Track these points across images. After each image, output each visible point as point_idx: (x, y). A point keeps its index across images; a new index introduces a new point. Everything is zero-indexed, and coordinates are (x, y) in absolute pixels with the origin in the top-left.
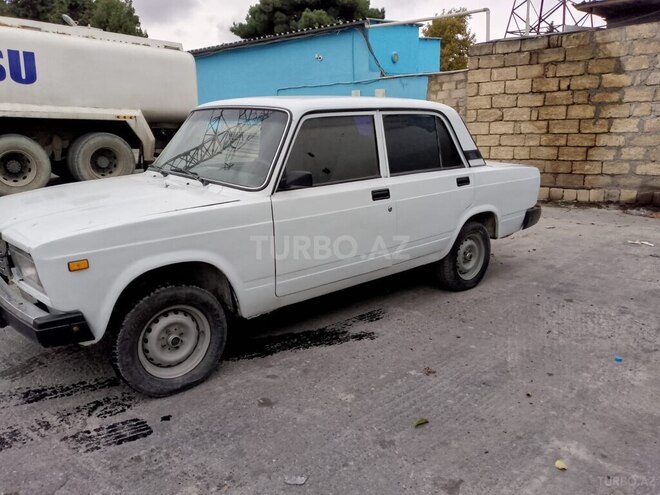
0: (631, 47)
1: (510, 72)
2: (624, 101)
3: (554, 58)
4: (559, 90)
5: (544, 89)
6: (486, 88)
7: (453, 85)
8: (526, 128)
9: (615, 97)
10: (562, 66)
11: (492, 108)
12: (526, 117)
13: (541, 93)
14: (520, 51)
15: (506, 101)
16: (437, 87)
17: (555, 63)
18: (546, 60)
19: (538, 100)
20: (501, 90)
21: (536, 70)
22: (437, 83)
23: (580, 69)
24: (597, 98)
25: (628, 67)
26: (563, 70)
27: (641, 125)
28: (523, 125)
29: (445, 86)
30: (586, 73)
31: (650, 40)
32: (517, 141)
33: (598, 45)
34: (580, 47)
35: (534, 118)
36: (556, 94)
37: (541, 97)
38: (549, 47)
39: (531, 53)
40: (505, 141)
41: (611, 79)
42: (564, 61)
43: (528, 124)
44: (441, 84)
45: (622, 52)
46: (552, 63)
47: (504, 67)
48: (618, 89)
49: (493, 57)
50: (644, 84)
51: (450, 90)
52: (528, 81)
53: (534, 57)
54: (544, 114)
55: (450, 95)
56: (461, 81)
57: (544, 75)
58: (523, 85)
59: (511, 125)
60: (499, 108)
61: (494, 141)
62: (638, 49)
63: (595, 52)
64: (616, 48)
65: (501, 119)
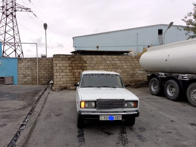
1: (64, 62)
2: (87, 68)
4: (75, 66)
5: (72, 66)
6: (58, 65)
7: (26, 62)
8: (68, 74)
9: (86, 68)
10: (75, 61)
11: (60, 69)
12: (68, 72)
13: (71, 66)
14: (66, 57)
15: (64, 68)
16: (21, 62)
17: (74, 61)
18: (72, 60)
19: (71, 68)
20: (62, 65)
21: (70, 62)
22: (21, 60)
23: (79, 62)
24: (82, 68)
25: (87, 63)
26: (76, 62)
28: (68, 73)
29: (23, 62)
30: (80, 63)
31: (90, 58)
32: (67, 77)
33: (82, 58)
34: (78, 58)
35: (70, 72)
36: (75, 67)
37: (71, 67)
38: (72, 57)
39: (69, 58)
40: (64, 77)
41: (84, 64)
47: (62, 60)
48: (86, 67)
49: (60, 58)
50: (90, 66)
53: (69, 59)
54: (72, 70)
55: (26, 64)
56: (29, 61)
57: (72, 63)
58: (68, 65)
59: (65, 73)
60: (62, 69)
61: (61, 77)
62: (88, 60)
63: (81, 59)
64: (85, 59)
65: (63, 72)
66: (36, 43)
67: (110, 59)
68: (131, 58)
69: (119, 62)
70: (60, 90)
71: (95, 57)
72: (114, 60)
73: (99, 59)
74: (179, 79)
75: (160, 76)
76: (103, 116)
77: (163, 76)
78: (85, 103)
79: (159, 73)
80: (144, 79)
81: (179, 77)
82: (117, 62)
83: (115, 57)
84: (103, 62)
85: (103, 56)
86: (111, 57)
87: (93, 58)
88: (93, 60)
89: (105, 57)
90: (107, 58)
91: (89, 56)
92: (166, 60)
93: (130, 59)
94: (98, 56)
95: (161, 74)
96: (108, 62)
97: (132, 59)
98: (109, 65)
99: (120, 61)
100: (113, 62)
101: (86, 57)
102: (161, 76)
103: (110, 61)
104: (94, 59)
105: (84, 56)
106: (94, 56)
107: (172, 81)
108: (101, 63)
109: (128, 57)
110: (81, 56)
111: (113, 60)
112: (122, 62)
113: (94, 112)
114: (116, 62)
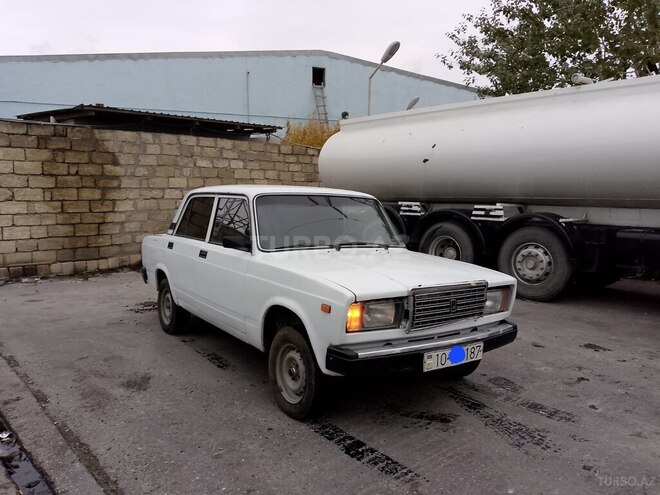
0: (121, 147)
1: (18, 153)
2: (122, 186)
3: (61, 146)
4: (69, 174)
5: (54, 172)
8: (40, 208)
9: (115, 183)
10: (69, 153)
12: (39, 198)
13: (52, 175)
14: (26, 134)
15: (16, 181)
17: (63, 150)
18: (54, 147)
19: (50, 183)
20: (9, 170)
21: (45, 155)
23: (85, 158)
24: (102, 183)
25: (122, 162)
26: (71, 157)
27: (135, 206)
28: (37, 205)
30: (91, 162)
31: (134, 144)
32: (32, 220)
33: (97, 140)
34: (84, 140)
35: (48, 198)
36: (66, 178)
37: (53, 180)
38: (55, 136)
39: (39, 138)
40: (19, 221)
41: (109, 168)
42: (71, 150)
43: (42, 204)
45: (116, 150)
46: (59, 150)
47: (10, 146)
48: (116, 177)
50: (133, 175)
52: (39, 164)
54: (57, 194)
57: (54, 160)
58: (36, 168)
59: (24, 205)
60: (9, 188)
61: (6, 221)
62: (126, 149)
63: (96, 147)
64: (111, 146)
65: (12, 199)
67: (211, 152)
68: (279, 152)
69: (241, 164)
70: (6, 282)
71: (151, 141)
72: (225, 155)
73: (168, 150)
74: (473, 218)
75: (401, 213)
76: (434, 354)
77: (416, 211)
78: (363, 309)
79: (400, 203)
81: (474, 212)
82: (234, 164)
83: (227, 143)
84: (186, 160)
85: (183, 138)
86: (213, 145)
87: (144, 145)
88: (144, 153)
89: (190, 140)
90: (198, 145)
91: (128, 135)
92: (425, 161)
93: (276, 157)
94: (166, 138)
95: (407, 206)
96: (201, 163)
97: (281, 158)
98: (205, 174)
99: (243, 160)
100: (221, 164)
101: (115, 139)
102: (405, 211)
103: (211, 159)
104: (151, 149)
105: (107, 134)
106: (148, 136)
107: (447, 226)
108: (176, 165)
109: (269, 148)
110: (96, 131)
111: (220, 157)
112: (251, 165)
113: (388, 343)
114: (233, 166)
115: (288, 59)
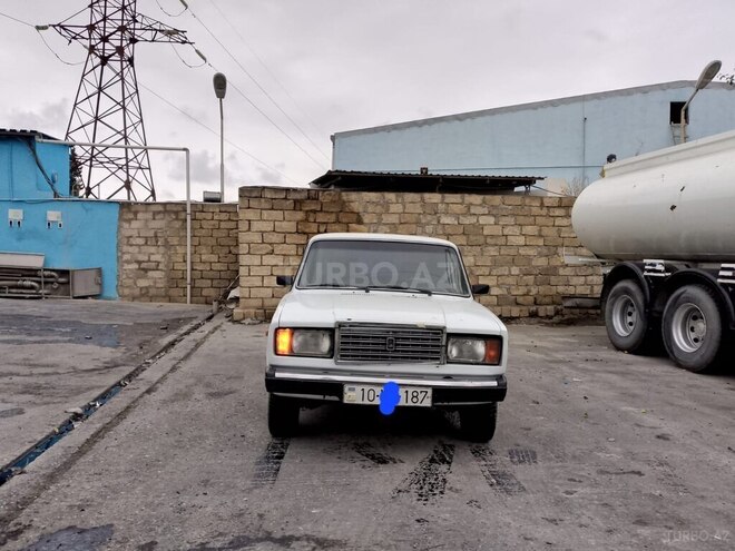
0: (366, 207)
1: (278, 214)
3: (313, 208)
4: (319, 232)
5: (307, 230)
6: (256, 226)
7: (150, 216)
8: (293, 261)
10: (320, 214)
11: (263, 242)
12: (294, 252)
13: (305, 233)
14: (286, 199)
15: (275, 238)
16: (131, 216)
17: (315, 212)
18: (307, 209)
19: (302, 239)
20: (271, 229)
21: (300, 215)
22: (130, 211)
23: (333, 218)
25: (366, 220)
26: (321, 218)
28: (291, 258)
29: (140, 216)
30: (338, 221)
31: (377, 204)
32: (286, 271)
33: (344, 202)
34: (333, 202)
35: (300, 252)
37: (305, 237)
38: (309, 198)
39: (295, 201)
40: (276, 271)
41: (354, 227)
42: (321, 211)
43: (296, 258)
44: (136, 213)
45: (361, 210)
46: (311, 211)
47: (272, 209)
49: (263, 200)
51: (147, 220)
52: (294, 224)
53: (298, 205)
55: (146, 226)
56: (159, 212)
57: (307, 220)
58: (291, 226)
59: (281, 258)
60: (270, 244)
61: (266, 271)
62: (370, 209)
63: (343, 207)
64: (356, 207)
65: (272, 252)
66: (185, 149)
67: (457, 209)
68: (542, 205)
69: (492, 220)
70: (261, 322)
71: (394, 200)
72: (472, 211)
73: (410, 207)
74: (720, 280)
75: (646, 273)
77: (659, 271)
78: (292, 335)
79: (645, 261)
80: (592, 290)
81: (721, 273)
82: (482, 220)
83: (476, 199)
84: (429, 217)
85: (427, 196)
86: (460, 201)
87: (387, 204)
88: (387, 212)
89: (434, 198)
90: (442, 203)
91: (373, 196)
92: (673, 208)
93: (536, 210)
94: (410, 196)
95: (651, 265)
96: (445, 220)
97: (544, 211)
98: (449, 231)
99: (494, 216)
100: (467, 221)
101: (359, 200)
102: (649, 271)
103: (457, 216)
104: (394, 208)
105: (353, 196)
106: (391, 196)
107: (692, 291)
108: (418, 223)
109: (527, 201)
110: (343, 194)
111: (468, 213)
112: (503, 221)
114: (481, 222)
115: (638, 97)
